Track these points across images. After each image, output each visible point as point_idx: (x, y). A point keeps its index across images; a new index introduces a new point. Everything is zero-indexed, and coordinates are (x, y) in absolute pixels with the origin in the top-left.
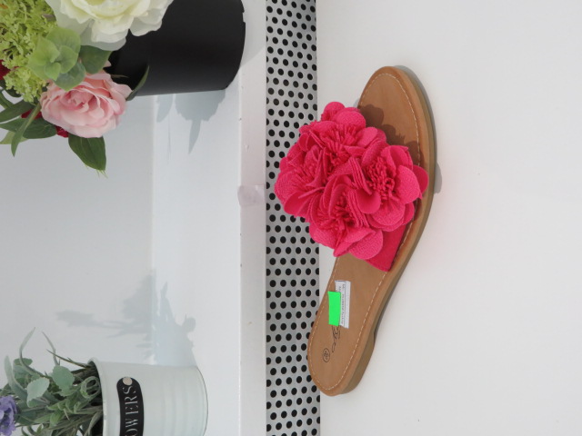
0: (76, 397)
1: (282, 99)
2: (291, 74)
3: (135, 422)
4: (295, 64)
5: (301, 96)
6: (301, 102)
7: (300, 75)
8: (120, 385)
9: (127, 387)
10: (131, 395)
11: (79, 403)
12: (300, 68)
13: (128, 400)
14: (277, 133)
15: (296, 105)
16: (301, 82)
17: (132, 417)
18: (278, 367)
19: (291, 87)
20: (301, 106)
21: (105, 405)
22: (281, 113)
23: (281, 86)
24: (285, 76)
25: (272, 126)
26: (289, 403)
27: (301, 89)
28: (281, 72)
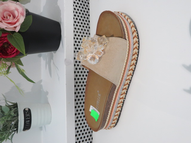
0: (10, 115)
1: (79, 31)
2: (82, 23)
3: (29, 121)
4: (83, 20)
5: (85, 30)
6: (85, 32)
7: (85, 24)
8: (24, 110)
9: (26, 111)
10: (28, 113)
11: (11, 117)
12: (85, 22)
13: (27, 115)
14: (77, 42)
15: (84, 33)
16: (85, 26)
17: (28, 120)
18: (79, 116)
19: (82, 27)
20: (85, 33)
21: (19, 116)
22: (79, 36)
23: (78, 27)
24: (80, 24)
25: (76, 40)
27: (85, 28)
28: (78, 23)
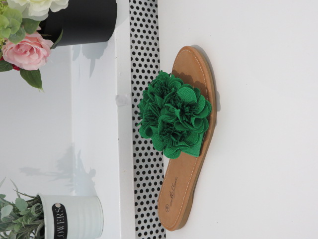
18: (142, 195)
26: (148, 215)
